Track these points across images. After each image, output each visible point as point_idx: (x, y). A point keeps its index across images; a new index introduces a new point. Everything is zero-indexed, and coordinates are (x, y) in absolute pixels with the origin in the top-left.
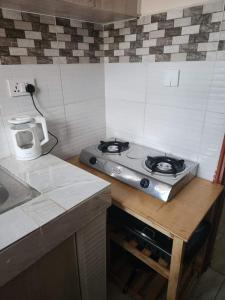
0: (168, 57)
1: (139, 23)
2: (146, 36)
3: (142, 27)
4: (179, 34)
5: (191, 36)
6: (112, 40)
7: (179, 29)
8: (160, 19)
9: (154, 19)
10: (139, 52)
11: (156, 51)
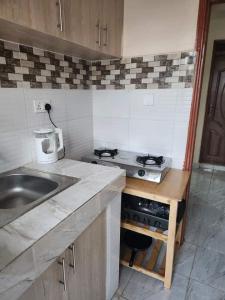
0: (145, 86)
1: (122, 62)
2: (128, 71)
3: (124, 65)
4: (152, 71)
5: (160, 73)
6: (99, 73)
7: (152, 68)
8: (138, 61)
9: (133, 61)
10: (122, 82)
11: (136, 81)
